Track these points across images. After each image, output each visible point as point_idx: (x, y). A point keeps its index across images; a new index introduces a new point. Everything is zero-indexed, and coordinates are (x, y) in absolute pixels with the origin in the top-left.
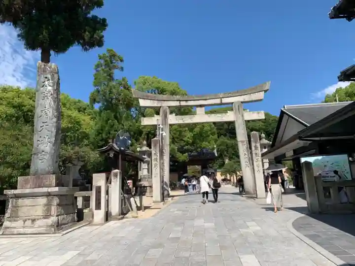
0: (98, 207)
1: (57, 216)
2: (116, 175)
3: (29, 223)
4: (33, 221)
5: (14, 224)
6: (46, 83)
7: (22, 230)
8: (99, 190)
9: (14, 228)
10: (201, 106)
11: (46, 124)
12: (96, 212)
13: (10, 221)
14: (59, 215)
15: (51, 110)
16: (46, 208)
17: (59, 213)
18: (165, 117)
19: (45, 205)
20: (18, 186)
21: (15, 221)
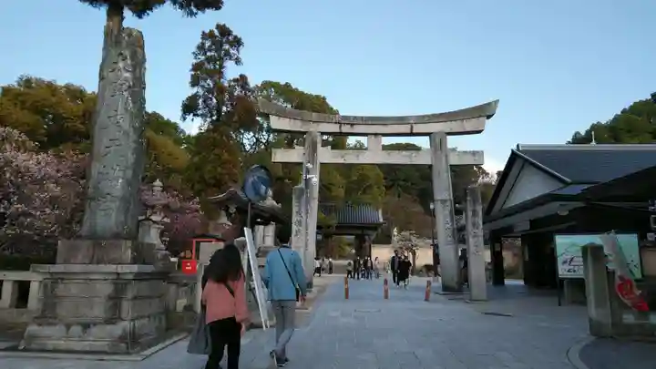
1: (133, 320)
3: (76, 330)
4: (86, 326)
5: (47, 331)
6: (121, 65)
7: (62, 344)
9: (49, 338)
11: (117, 143)
13: (40, 325)
14: (137, 318)
15: (127, 117)
16: (111, 303)
17: (136, 315)
18: (314, 150)
19: (110, 298)
20: (59, 259)
21: (50, 324)
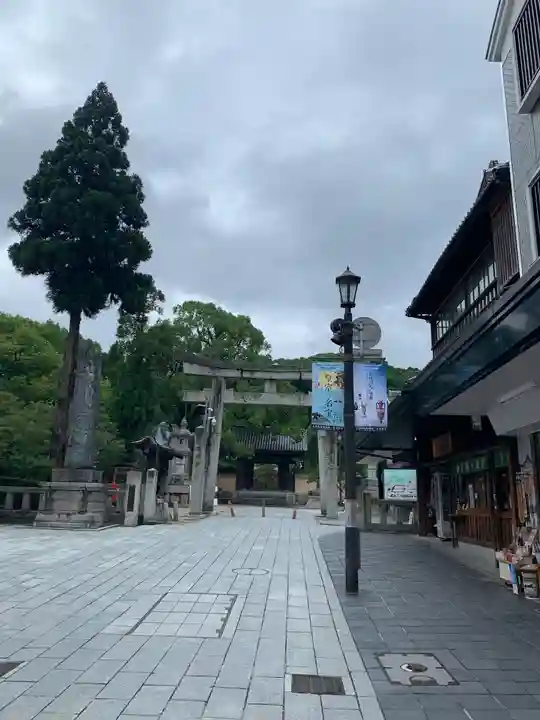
0: (131, 508)
2: (152, 474)
4: (68, 515)
6: (87, 368)
8: (132, 489)
10: (271, 380)
12: (127, 514)
16: (82, 503)
18: (219, 392)
19: (81, 500)
20: (53, 479)
